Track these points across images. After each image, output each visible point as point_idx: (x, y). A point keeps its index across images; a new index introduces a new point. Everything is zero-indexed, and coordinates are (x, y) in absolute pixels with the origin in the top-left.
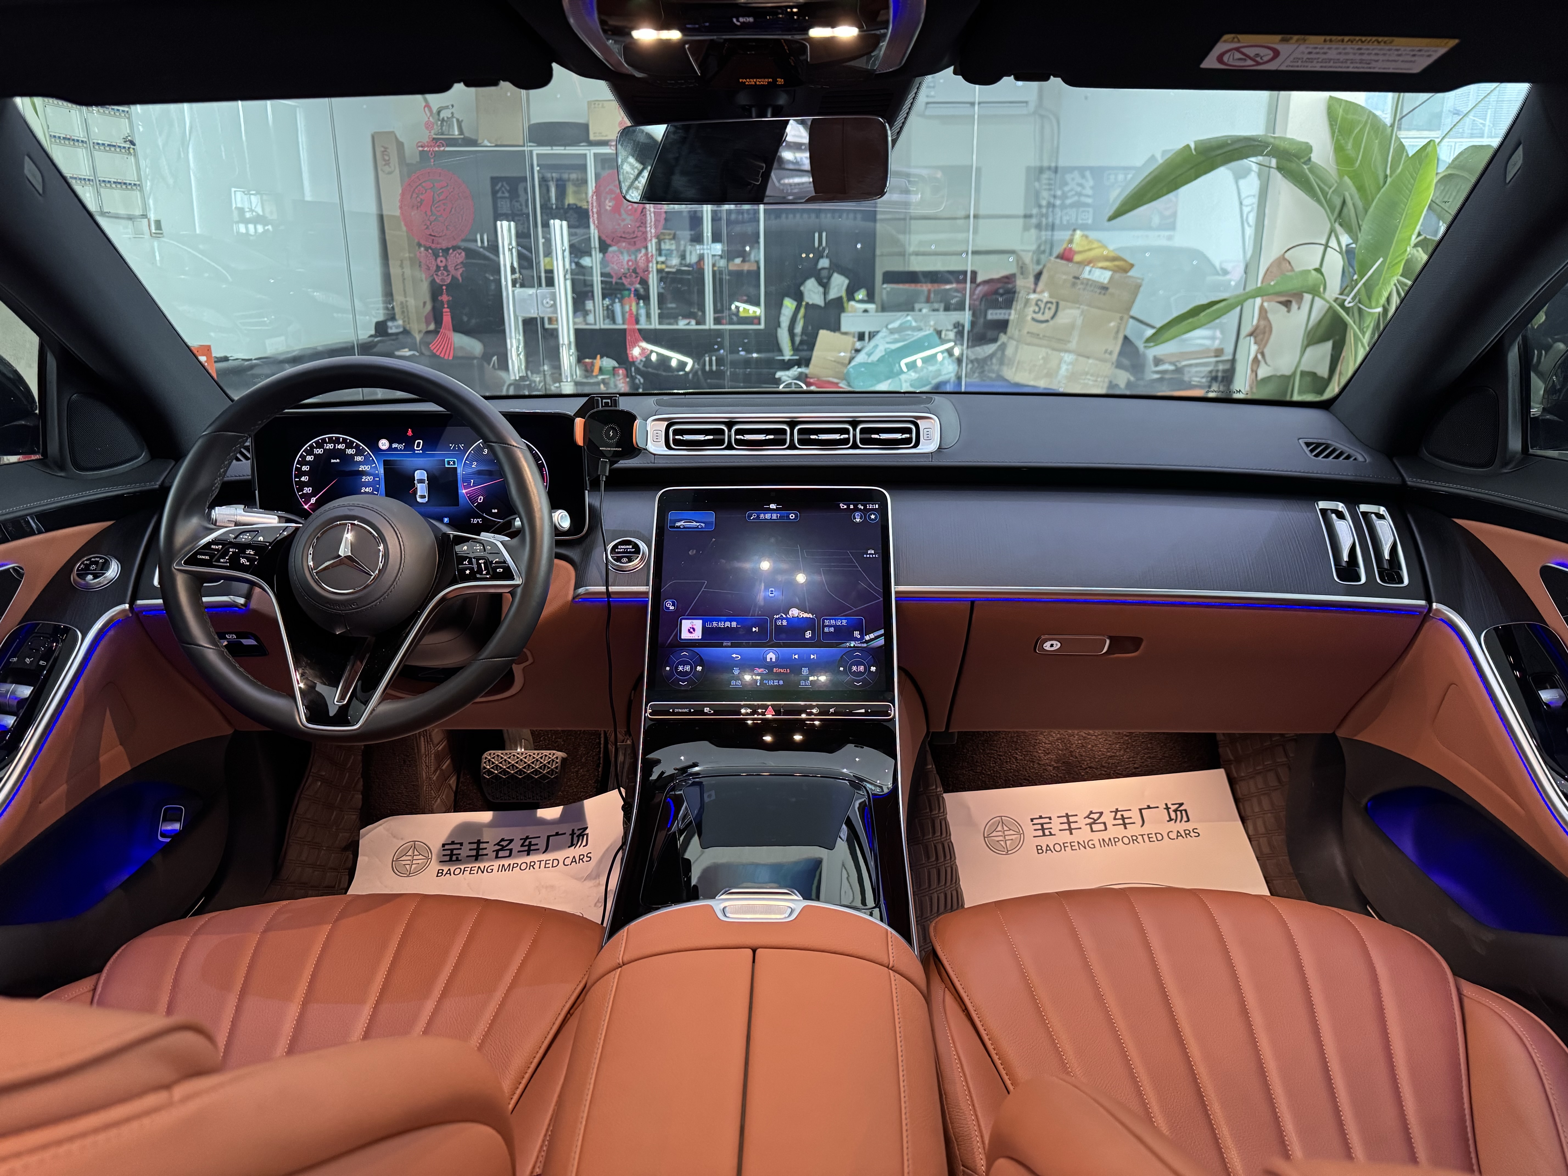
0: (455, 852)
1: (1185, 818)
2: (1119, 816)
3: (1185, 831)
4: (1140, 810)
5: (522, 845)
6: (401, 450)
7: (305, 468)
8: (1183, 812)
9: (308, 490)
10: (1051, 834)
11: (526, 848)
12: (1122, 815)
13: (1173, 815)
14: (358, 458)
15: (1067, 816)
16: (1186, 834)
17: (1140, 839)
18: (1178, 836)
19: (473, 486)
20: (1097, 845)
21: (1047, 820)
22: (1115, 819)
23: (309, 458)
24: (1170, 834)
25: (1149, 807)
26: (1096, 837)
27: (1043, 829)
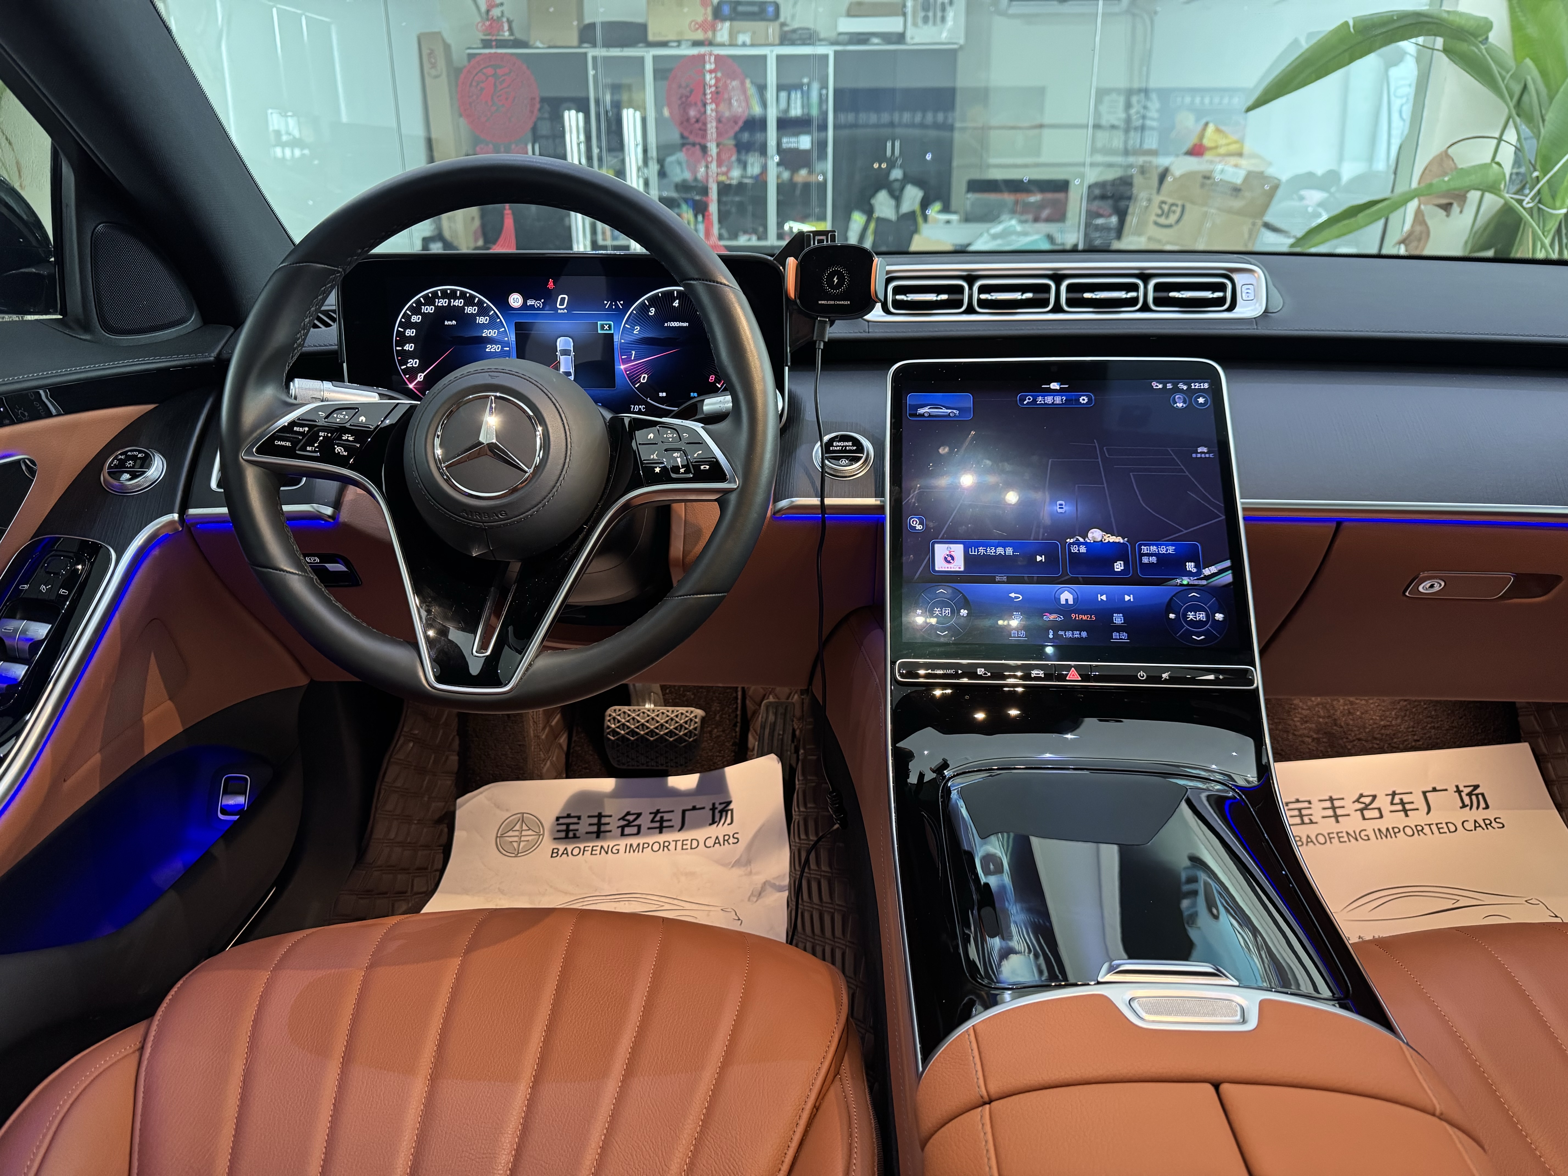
0: (572, 827)
1: (1482, 805)
2: (1397, 800)
3: (1484, 820)
4: (1424, 793)
5: (652, 821)
6: (539, 309)
7: (410, 333)
8: (1480, 796)
9: (413, 363)
10: (1311, 822)
11: (657, 825)
12: (1401, 800)
13: (1467, 800)
14: (481, 320)
15: (1331, 799)
16: (1486, 825)
17: (1427, 829)
18: (1475, 827)
19: (635, 360)
20: (1372, 836)
21: (1306, 805)
22: (1392, 803)
23: (415, 319)
24: (1465, 824)
25: (1435, 790)
26: (1370, 826)
27: (1301, 816)
